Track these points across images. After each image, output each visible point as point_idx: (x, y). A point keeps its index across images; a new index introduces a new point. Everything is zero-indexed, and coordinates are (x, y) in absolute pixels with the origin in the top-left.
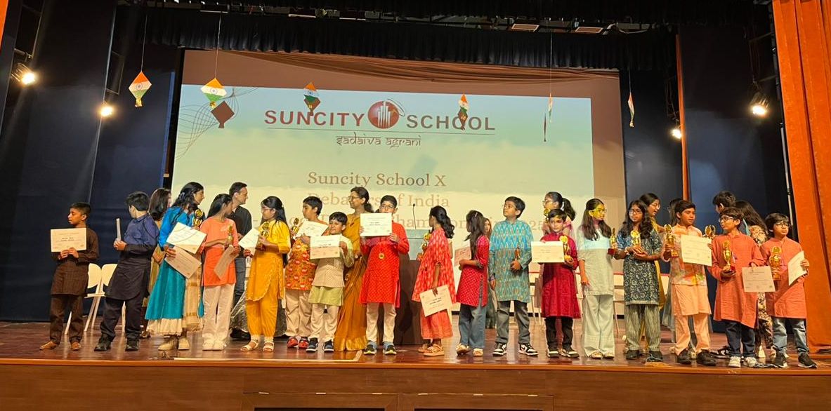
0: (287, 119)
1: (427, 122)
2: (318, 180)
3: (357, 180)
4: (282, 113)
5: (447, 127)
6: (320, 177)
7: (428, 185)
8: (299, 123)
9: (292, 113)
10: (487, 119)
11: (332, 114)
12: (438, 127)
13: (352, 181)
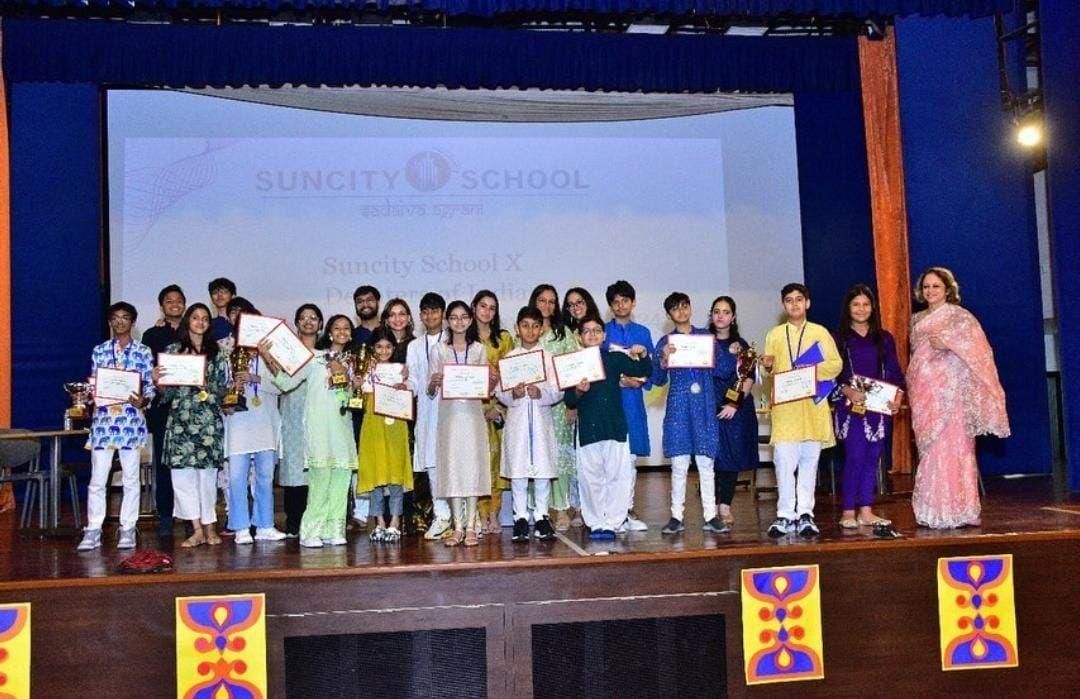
0: (287, 183)
1: (492, 179)
2: (339, 267)
3: (395, 267)
4: (280, 174)
5: (521, 186)
6: (342, 264)
7: (495, 269)
8: (305, 187)
9: (295, 173)
10: (577, 172)
11: (353, 174)
12: (508, 186)
13: (387, 267)
